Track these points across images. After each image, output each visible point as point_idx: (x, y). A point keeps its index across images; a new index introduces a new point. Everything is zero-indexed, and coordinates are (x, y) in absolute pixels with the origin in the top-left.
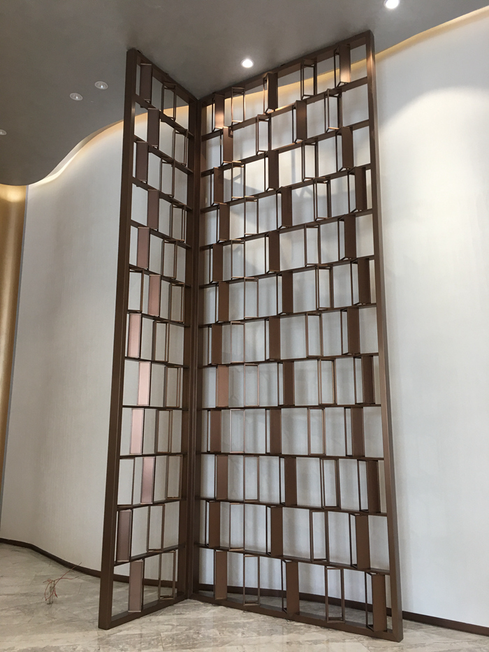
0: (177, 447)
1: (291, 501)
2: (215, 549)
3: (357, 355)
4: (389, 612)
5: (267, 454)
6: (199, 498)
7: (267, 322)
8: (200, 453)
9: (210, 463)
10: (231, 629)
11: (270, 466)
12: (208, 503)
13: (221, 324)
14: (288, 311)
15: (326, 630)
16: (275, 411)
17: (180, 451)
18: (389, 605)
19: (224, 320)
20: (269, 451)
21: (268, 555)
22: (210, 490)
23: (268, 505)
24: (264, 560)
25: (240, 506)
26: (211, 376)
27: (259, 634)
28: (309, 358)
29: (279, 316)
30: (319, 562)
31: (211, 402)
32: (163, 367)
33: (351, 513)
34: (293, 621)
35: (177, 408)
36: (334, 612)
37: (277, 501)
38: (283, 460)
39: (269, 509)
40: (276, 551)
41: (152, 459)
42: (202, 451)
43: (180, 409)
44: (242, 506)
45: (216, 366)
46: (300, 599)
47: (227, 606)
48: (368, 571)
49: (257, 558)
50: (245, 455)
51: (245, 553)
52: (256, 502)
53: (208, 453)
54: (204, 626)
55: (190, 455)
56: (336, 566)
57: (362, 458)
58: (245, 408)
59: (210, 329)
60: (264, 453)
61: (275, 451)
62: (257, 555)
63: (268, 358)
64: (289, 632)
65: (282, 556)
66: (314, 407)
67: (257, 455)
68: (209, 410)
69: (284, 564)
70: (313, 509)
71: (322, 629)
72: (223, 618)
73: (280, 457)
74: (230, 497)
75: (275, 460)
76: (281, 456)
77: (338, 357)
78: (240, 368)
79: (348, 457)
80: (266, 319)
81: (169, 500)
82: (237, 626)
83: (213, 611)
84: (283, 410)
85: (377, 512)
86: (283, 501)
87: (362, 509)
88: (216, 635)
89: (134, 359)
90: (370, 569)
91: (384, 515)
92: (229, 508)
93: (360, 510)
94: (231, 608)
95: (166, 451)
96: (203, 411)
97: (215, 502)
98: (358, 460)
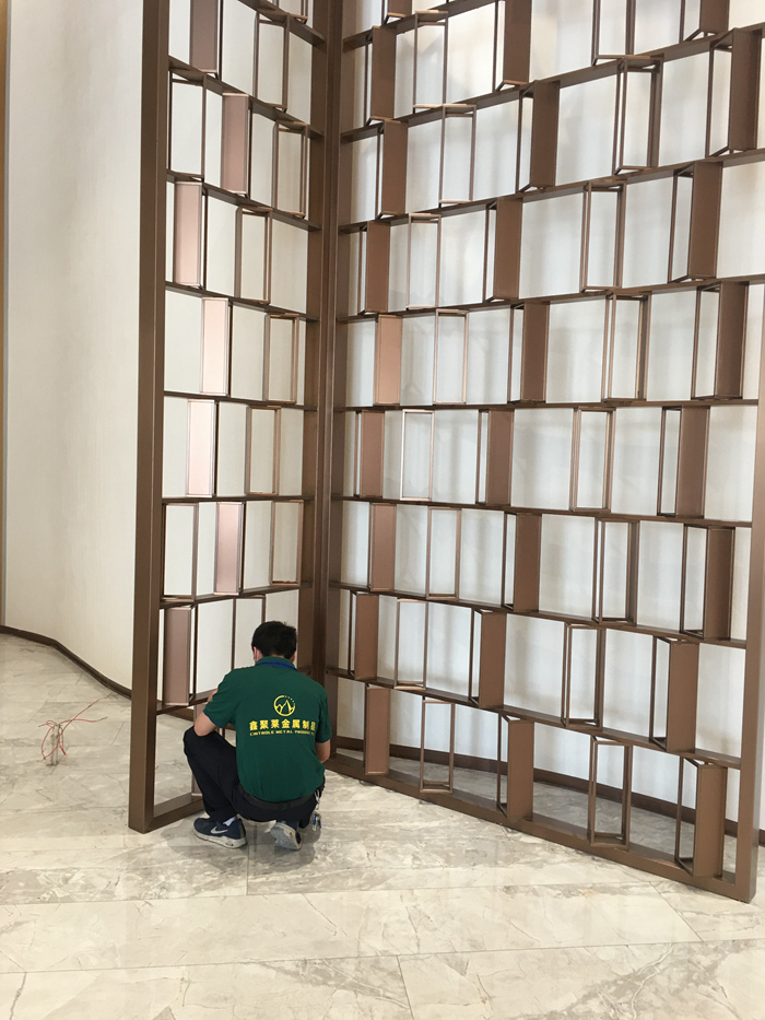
0: (293, 484)
1: (527, 603)
2: (367, 682)
3: (708, 282)
5: (479, 506)
6: (337, 584)
7: (493, 213)
8: (339, 498)
9: (360, 518)
10: (391, 844)
11: (483, 529)
12: (354, 596)
13: (388, 222)
14: (543, 180)
15: (588, 858)
16: (500, 414)
17: (299, 493)
19: (395, 214)
20: (482, 499)
21: (471, 702)
22: (358, 569)
23: (476, 608)
24: (464, 712)
25: (419, 606)
26: (365, 338)
27: (448, 861)
28: (584, 294)
29: (520, 197)
30: (578, 725)
31: (364, 395)
32: (261, 315)
33: (659, 635)
34: (520, 831)
35: (291, 405)
37: (493, 597)
38: (512, 519)
39: (478, 616)
40: (488, 696)
41: (237, 506)
42: (345, 495)
43: (299, 407)
44: (423, 604)
45: (375, 317)
47: (389, 788)
48: (690, 755)
49: (450, 705)
50: (431, 504)
51: (425, 694)
52: (452, 600)
53: (357, 498)
54: (340, 835)
55: (320, 500)
56: (615, 738)
57: (696, 521)
58: (435, 407)
59: (365, 234)
60: (474, 503)
61: (497, 499)
62: (452, 700)
63: (488, 296)
64: (509, 861)
65: (502, 706)
66: (590, 407)
67: (458, 507)
68: (359, 410)
69: (505, 724)
70: (571, 622)
72: (378, 816)
73: (506, 513)
74: (399, 587)
75: (496, 518)
76: (509, 510)
77: (659, 289)
78: (426, 322)
79: (661, 516)
80: (489, 204)
81: (277, 587)
82: (405, 837)
83: (360, 797)
84: (518, 413)
85: (720, 639)
86: (509, 599)
87: (687, 627)
88: (362, 859)
89: (189, 290)
90: (693, 750)
91: (739, 645)
92: (395, 609)
93: (681, 631)
94: (396, 791)
95: (268, 490)
96: (347, 413)
97: (370, 593)
98: (686, 525)
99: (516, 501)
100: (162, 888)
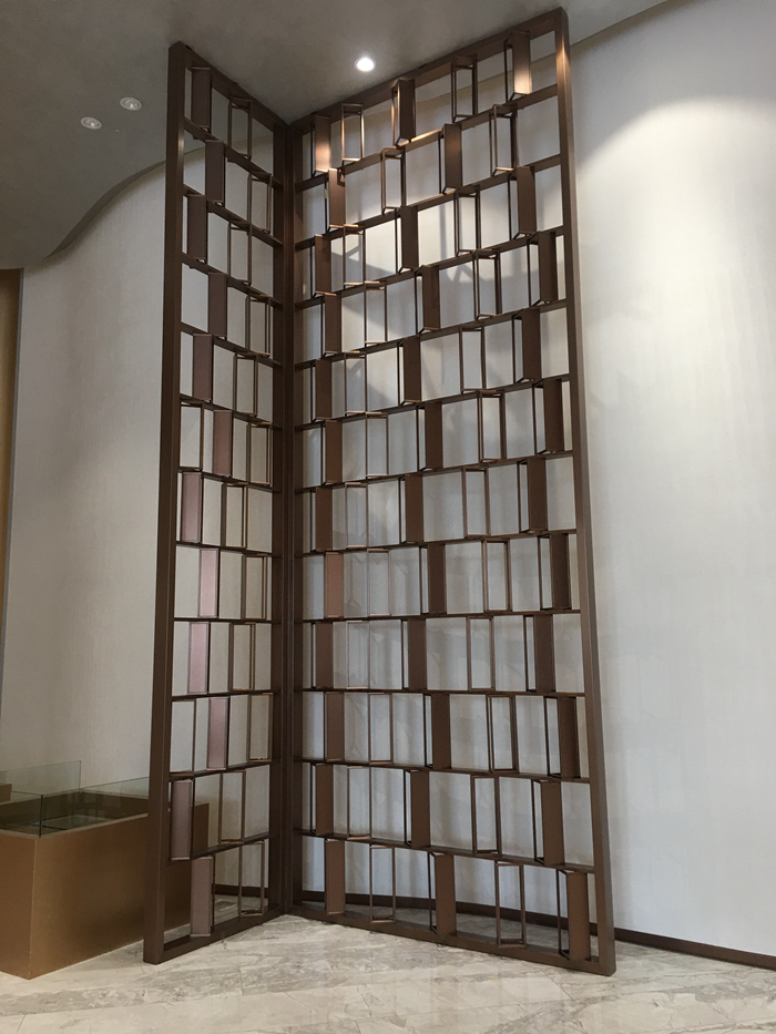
0: (263, 681)
1: (442, 762)
2: (326, 837)
3: (544, 533)
4: (593, 930)
5: (404, 690)
6: (300, 759)
7: (403, 483)
8: (300, 690)
9: (316, 704)
10: (348, 960)
11: (410, 708)
12: (314, 767)
13: (331, 487)
14: (435, 463)
15: (496, 958)
16: (415, 624)
17: (269, 688)
18: (593, 919)
19: (334, 481)
20: (407, 686)
21: (407, 845)
23: (407, 769)
24: (404, 854)
25: (364, 771)
26: (316, 569)
27: (393, 967)
28: (468, 539)
29: (421, 473)
30: (486, 854)
31: (317, 611)
32: (239, 556)
33: (534, 779)
34: (447, 945)
35: (263, 621)
36: (510, 931)
37: (420, 762)
38: (428, 699)
39: (408, 775)
40: (419, 838)
41: (224, 700)
42: (304, 687)
43: (268, 622)
44: (367, 770)
45: (324, 554)
46: (458, 911)
47: (345, 925)
48: (561, 867)
49: (390, 850)
50: (369, 691)
51: (372, 842)
52: (390, 765)
53: (313, 689)
54: (309, 956)
55: (286, 692)
56: (511, 861)
57: (551, 694)
58: (370, 619)
59: (314, 494)
60: (401, 688)
61: (417, 685)
62: (392, 845)
63: (403, 540)
64: (440, 963)
65: (430, 846)
66: (477, 616)
67: (389, 692)
68: (313, 622)
69: (432, 858)
70: (476, 774)
71: (491, 958)
72: (338, 943)
73: (424, 695)
74: (348, 758)
75: (418, 699)
76: (426, 693)
77: (514, 536)
78: (361, 556)
79: (529, 692)
80: (400, 478)
81: (253, 764)
82: (359, 955)
83: (323, 932)
84: (429, 621)
85: (575, 777)
86: (430, 761)
87: (552, 772)
88: (326, 969)
89: (192, 544)
90: (563, 864)
91: (585, 781)
92: (346, 776)
93: (549, 774)
94: (352, 927)
95: (246, 687)
96: (304, 624)
97: (326, 765)
98: (545, 697)
99: (431, 686)
100: (179, 995)
